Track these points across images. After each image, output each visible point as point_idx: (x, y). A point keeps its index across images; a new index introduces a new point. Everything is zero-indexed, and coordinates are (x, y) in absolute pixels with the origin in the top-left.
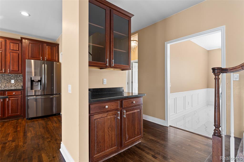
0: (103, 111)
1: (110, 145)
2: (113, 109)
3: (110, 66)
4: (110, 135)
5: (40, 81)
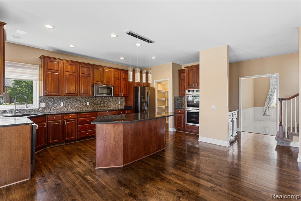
5: (146, 102)
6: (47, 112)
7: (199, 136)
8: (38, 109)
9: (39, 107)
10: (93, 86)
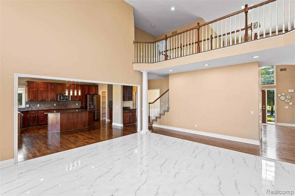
0: (125, 112)
4: (127, 119)
5: (93, 104)
6: (30, 109)
7: (112, 122)
8: (25, 108)
9: (26, 107)
10: (57, 95)
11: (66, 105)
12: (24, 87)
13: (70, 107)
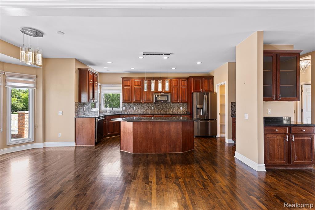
0: (274, 132)
1: (280, 158)
2: (282, 132)
3: (277, 100)
4: (279, 151)
5: (202, 108)
6: (126, 113)
9: (122, 110)
10: (153, 94)
11: (166, 109)
12: (121, 86)
13: (172, 111)
